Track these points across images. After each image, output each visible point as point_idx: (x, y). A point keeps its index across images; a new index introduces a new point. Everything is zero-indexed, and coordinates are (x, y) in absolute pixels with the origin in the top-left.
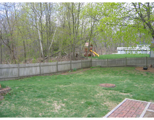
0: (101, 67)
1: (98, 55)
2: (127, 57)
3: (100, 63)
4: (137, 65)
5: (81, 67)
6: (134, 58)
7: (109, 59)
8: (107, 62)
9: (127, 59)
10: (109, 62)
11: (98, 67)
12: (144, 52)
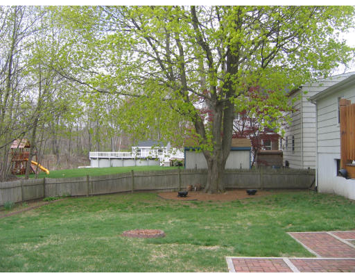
0: (71, 196)
1: (48, 172)
2: (135, 171)
3: (68, 185)
4: (159, 188)
5: (21, 199)
6: (152, 172)
7: (90, 177)
8: (86, 184)
9: (136, 174)
10: (90, 183)
11: (64, 197)
12: (151, 163)
